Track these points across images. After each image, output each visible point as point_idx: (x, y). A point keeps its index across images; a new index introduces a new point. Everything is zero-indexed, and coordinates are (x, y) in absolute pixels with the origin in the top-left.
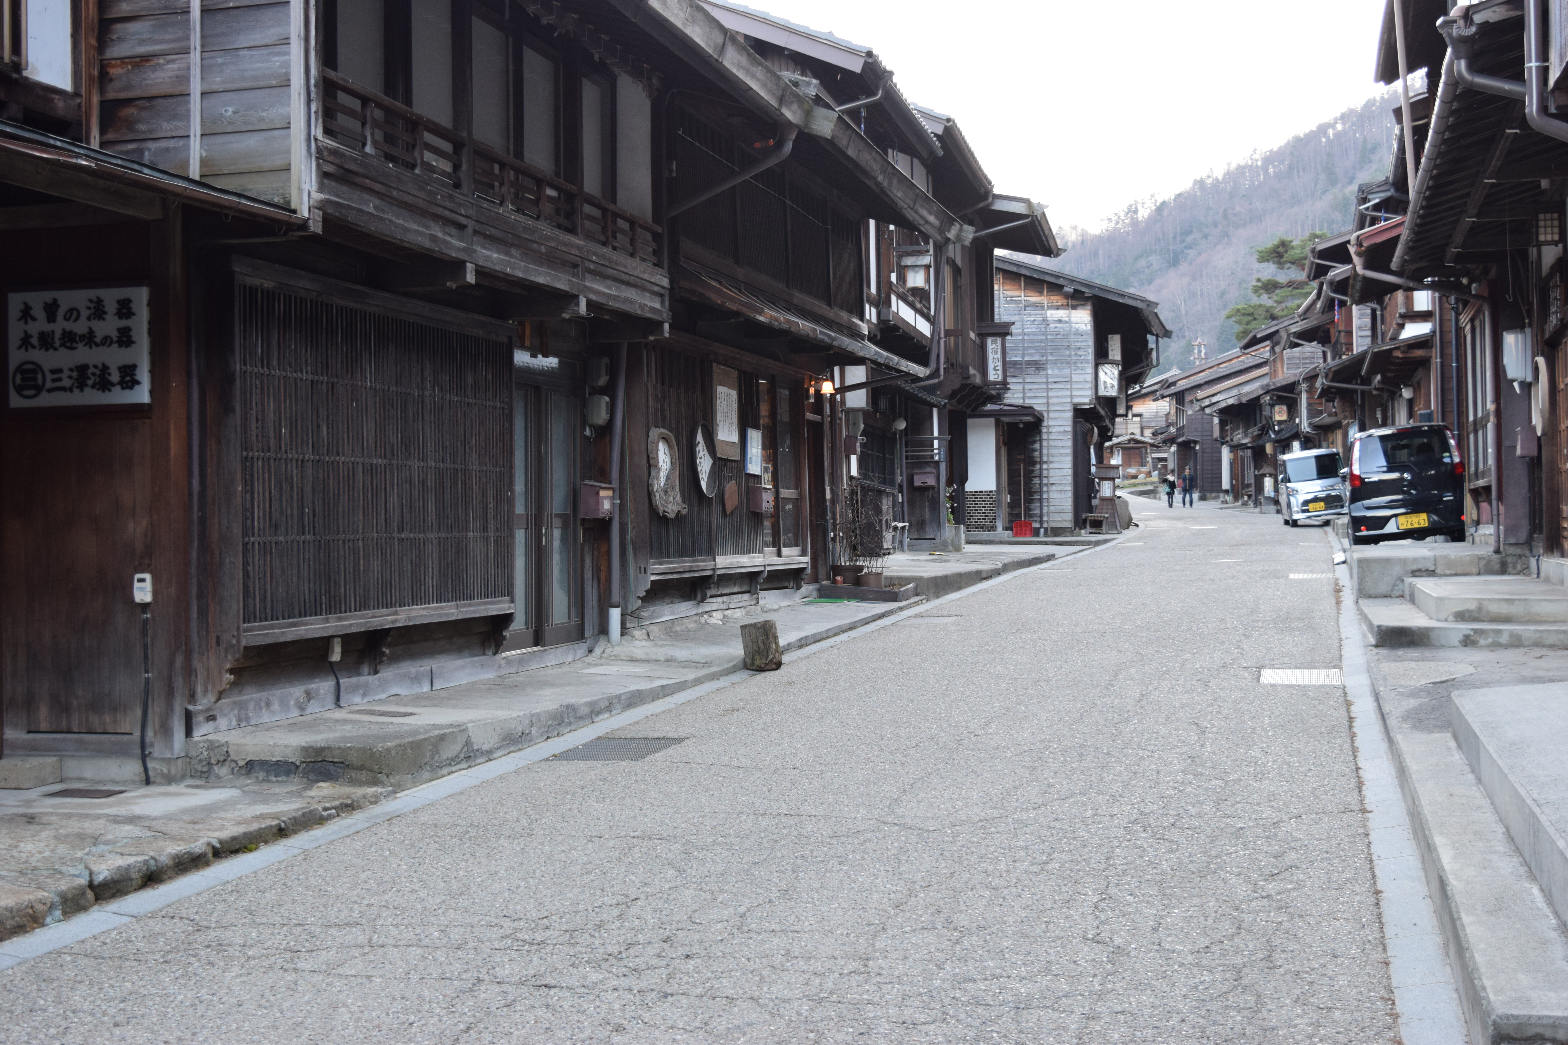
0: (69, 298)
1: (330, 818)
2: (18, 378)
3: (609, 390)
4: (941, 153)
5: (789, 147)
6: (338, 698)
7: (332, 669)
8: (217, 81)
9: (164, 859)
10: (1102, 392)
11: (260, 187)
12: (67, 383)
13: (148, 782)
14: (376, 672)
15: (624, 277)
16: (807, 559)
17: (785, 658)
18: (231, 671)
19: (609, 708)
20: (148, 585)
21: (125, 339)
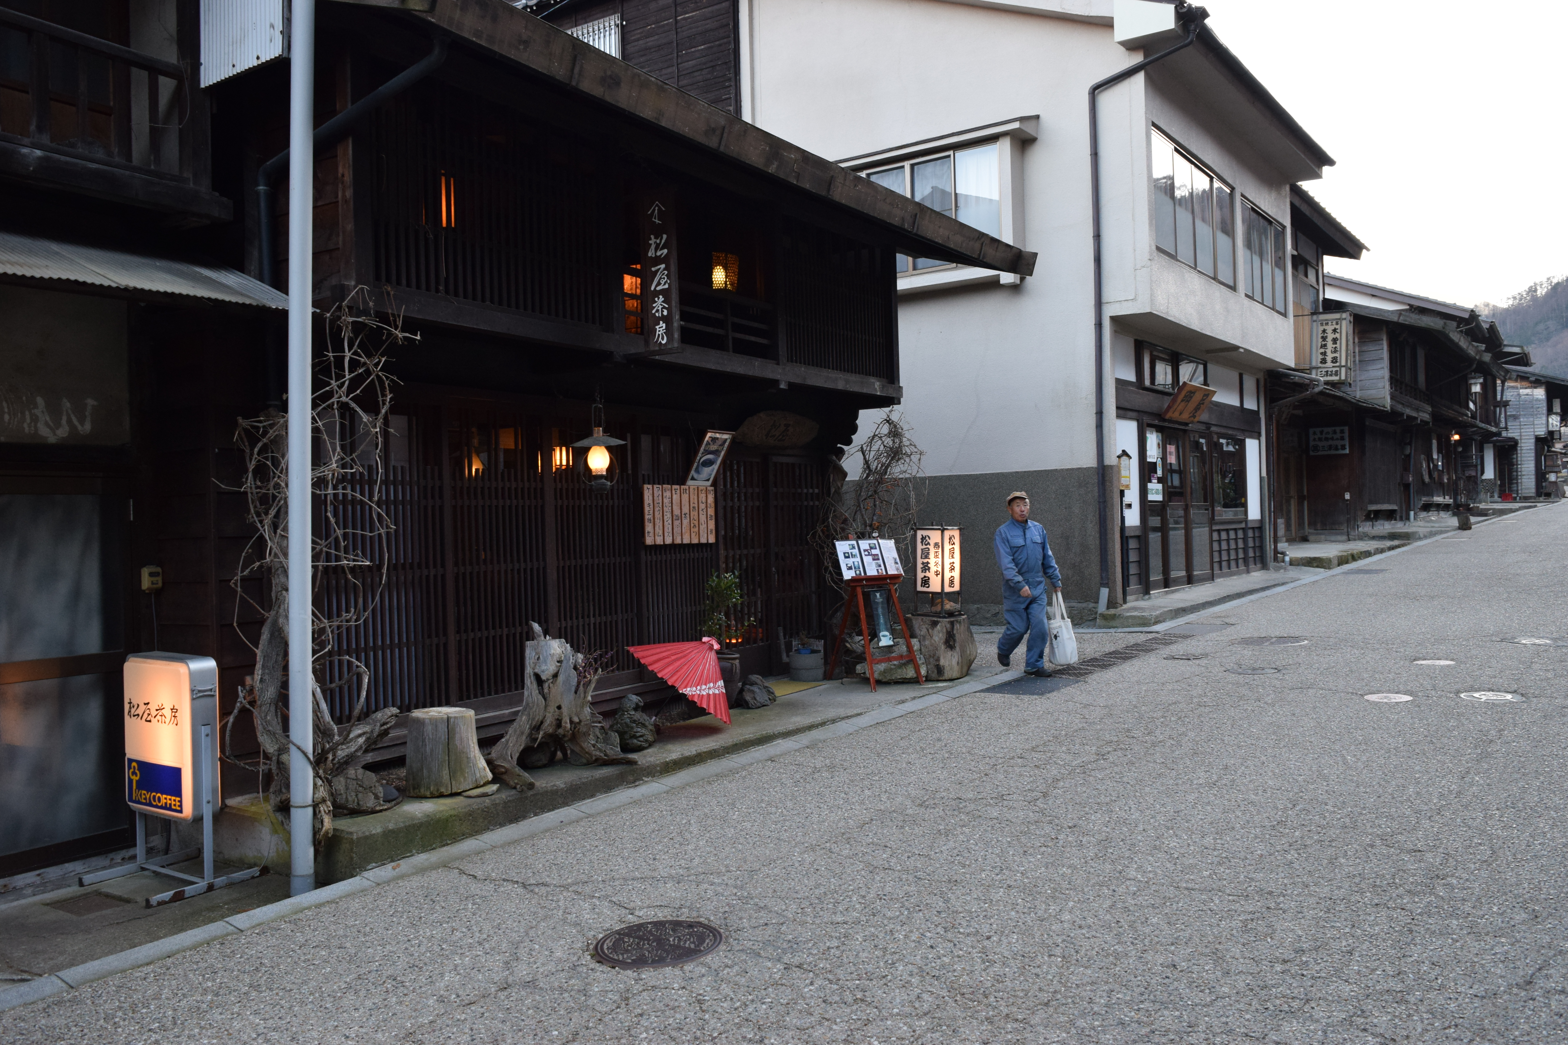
0: (1326, 430)
2: (1313, 449)
4: (1487, 335)
5: (1475, 366)
6: (1375, 525)
7: (1375, 519)
8: (1364, 378)
10: (1551, 429)
11: (1379, 402)
12: (1326, 449)
13: (1349, 540)
15: (1425, 410)
16: (1452, 500)
17: (1472, 527)
18: (1363, 516)
20: (1349, 495)
21: (1342, 438)
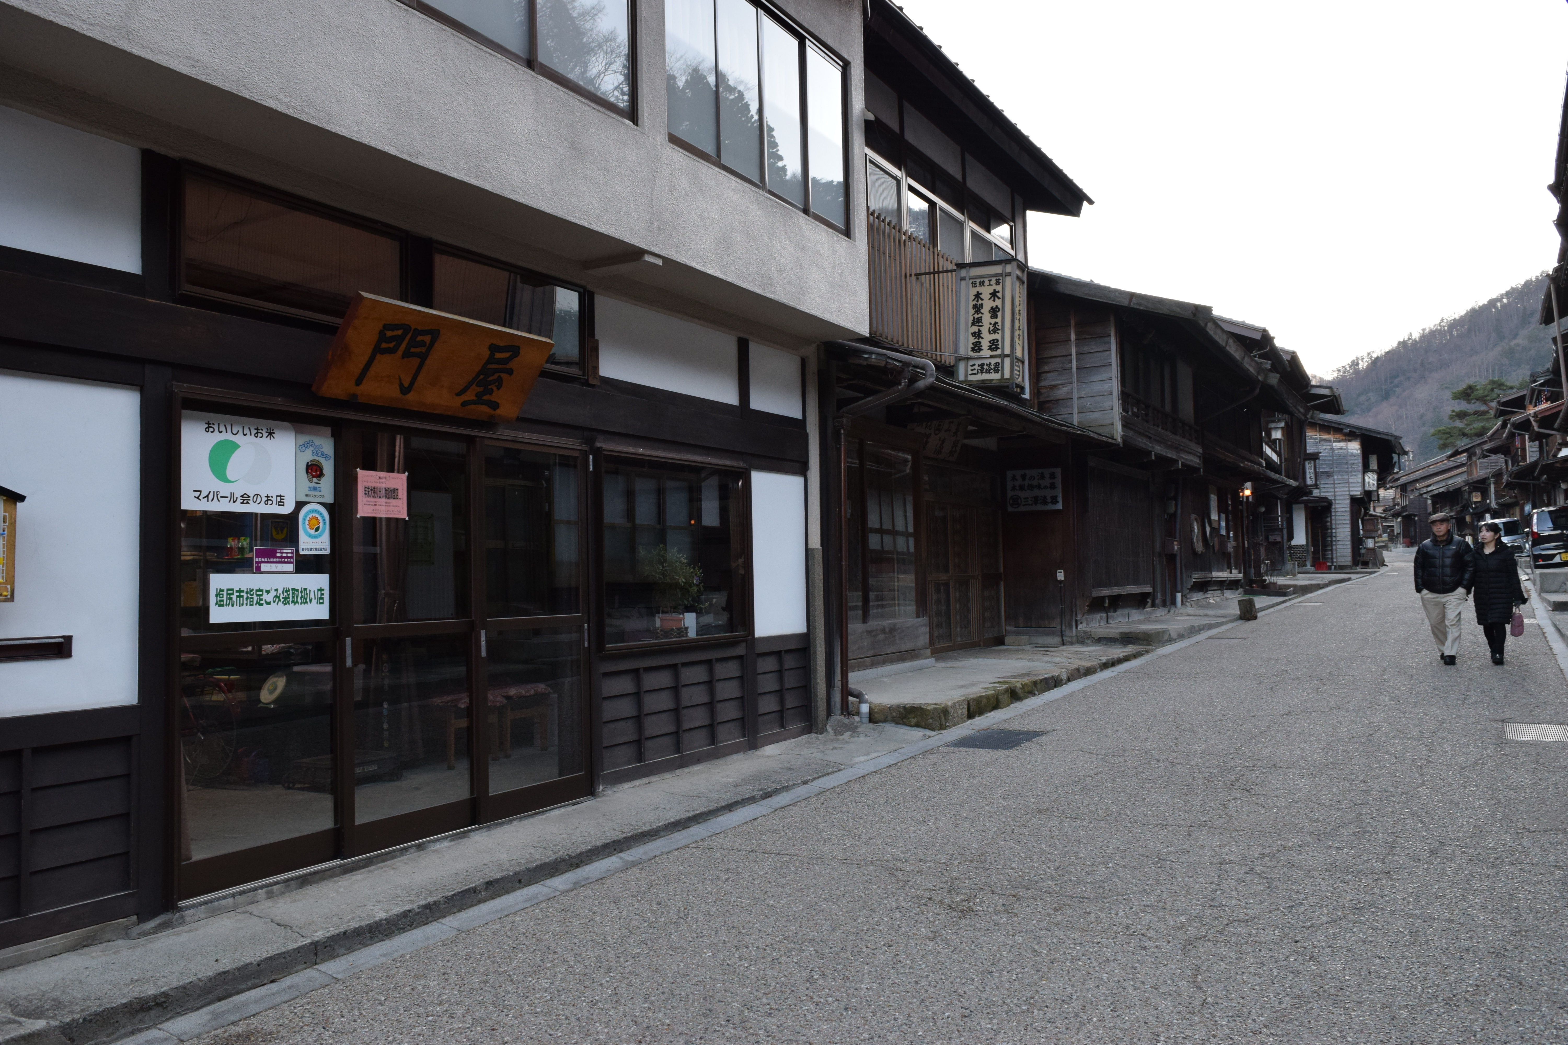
0: (1029, 473)
1: (1144, 654)
2: (1011, 502)
3: (1175, 498)
4: (1289, 369)
5: (1257, 391)
7: (1106, 610)
8: (1083, 394)
10: (1367, 488)
11: (1103, 431)
12: (1030, 502)
13: (1063, 644)
14: (1116, 611)
15: (1190, 451)
16: (1241, 575)
17: (1259, 615)
18: (1088, 606)
19: (1203, 629)
20: (1063, 573)
21: (1053, 486)
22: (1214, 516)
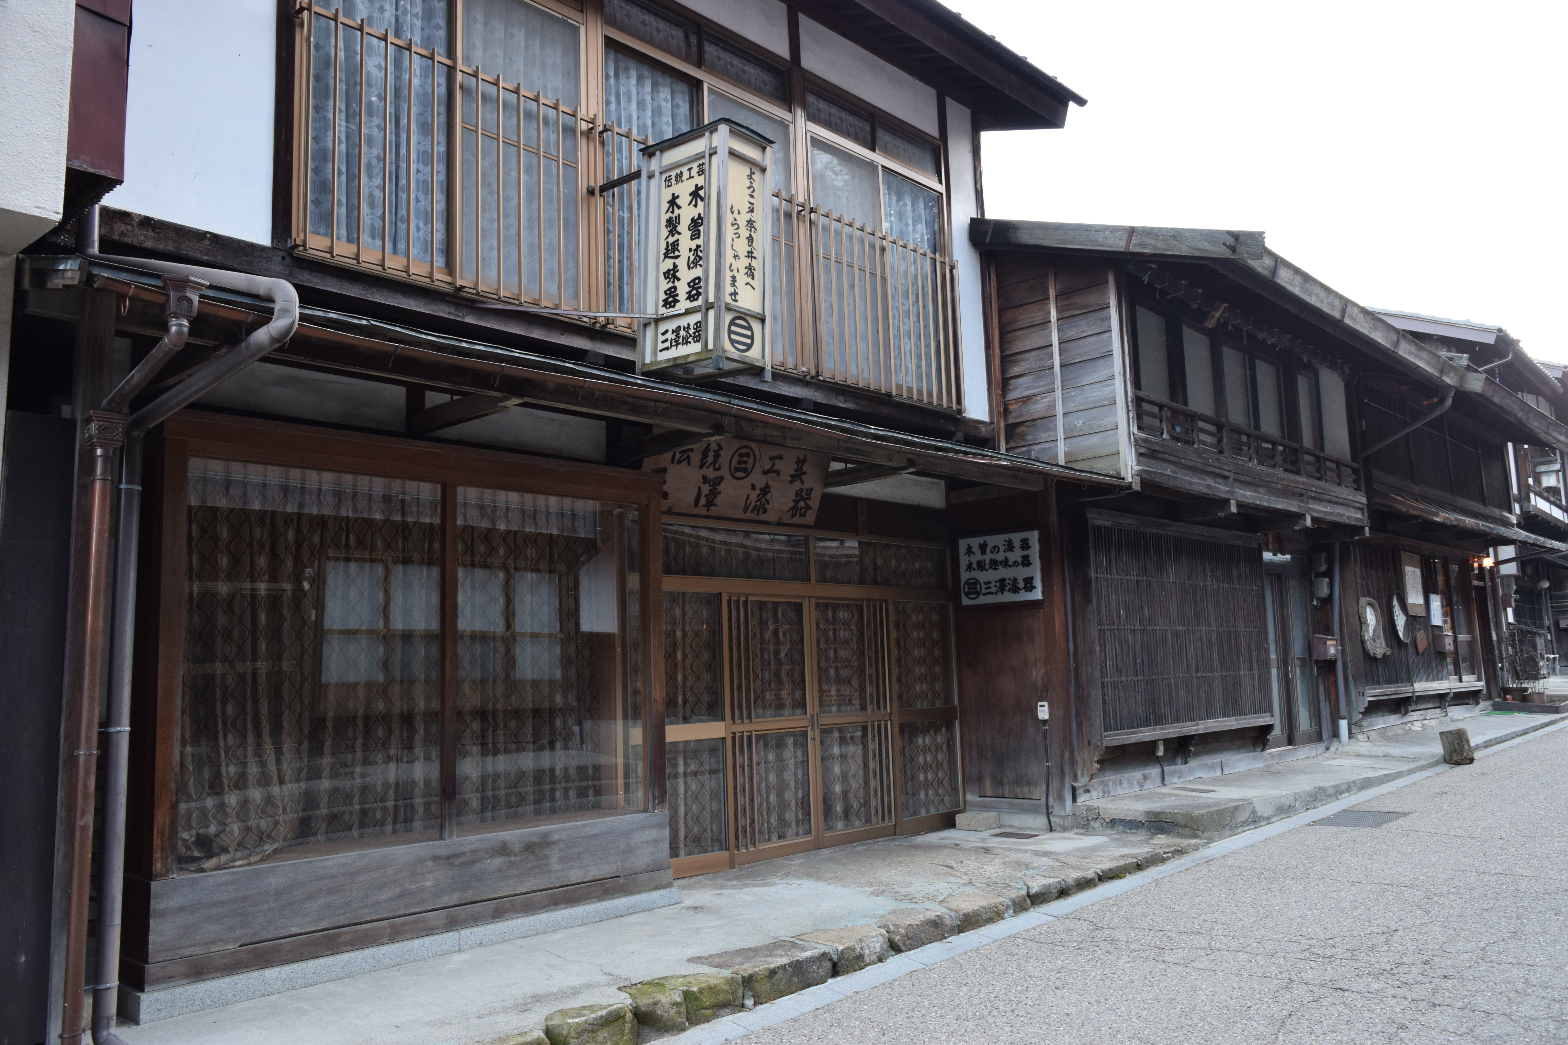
0: (993, 540)
1: (1168, 858)
2: (966, 587)
3: (1329, 574)
4: (1561, 390)
5: (1449, 402)
6: (1163, 780)
7: (1158, 761)
8: (1072, 406)
9: (1070, 881)
11: (1103, 466)
12: (994, 589)
13: (1051, 830)
14: (1186, 763)
15: (1334, 499)
16: (1482, 683)
17: (1476, 755)
18: (1098, 762)
19: (1348, 789)
20: (1046, 709)
21: (1026, 562)
22: (1415, 598)
